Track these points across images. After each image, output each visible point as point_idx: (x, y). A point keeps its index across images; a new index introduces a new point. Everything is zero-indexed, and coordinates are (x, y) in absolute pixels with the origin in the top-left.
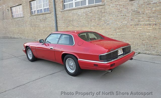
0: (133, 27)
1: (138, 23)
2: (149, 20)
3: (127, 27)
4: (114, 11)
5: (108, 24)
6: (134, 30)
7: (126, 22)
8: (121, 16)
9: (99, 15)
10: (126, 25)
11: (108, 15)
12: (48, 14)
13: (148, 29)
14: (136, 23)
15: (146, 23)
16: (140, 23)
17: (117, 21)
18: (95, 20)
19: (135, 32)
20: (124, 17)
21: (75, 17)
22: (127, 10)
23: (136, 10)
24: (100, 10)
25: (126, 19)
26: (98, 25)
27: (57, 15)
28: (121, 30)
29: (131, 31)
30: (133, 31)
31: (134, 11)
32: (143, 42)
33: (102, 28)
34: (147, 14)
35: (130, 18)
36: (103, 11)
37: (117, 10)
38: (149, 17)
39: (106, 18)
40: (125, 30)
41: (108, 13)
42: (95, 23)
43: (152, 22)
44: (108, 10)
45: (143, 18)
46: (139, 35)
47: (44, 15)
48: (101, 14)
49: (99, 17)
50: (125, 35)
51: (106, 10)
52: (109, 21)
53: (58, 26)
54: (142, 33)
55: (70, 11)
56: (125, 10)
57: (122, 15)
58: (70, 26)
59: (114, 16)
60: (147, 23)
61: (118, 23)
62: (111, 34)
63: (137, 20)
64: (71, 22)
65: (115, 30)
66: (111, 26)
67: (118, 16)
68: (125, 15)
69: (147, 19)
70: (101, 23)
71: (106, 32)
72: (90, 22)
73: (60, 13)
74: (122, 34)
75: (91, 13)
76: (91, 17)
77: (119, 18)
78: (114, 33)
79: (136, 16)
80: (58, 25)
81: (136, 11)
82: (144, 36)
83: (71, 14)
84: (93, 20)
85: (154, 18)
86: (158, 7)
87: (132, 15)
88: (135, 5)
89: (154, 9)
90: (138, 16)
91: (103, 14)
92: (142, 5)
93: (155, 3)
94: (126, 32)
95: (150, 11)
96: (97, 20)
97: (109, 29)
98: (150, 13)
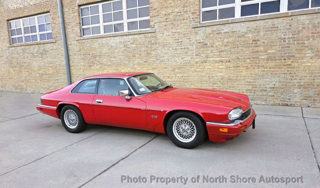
0: (200, 66)
1: (206, 59)
2: (220, 56)
3: (191, 65)
4: (171, 41)
5: (162, 61)
7: (189, 59)
8: (182, 49)
9: (147, 47)
10: (189, 63)
11: (161, 47)
12: (49, 44)
13: (220, 67)
14: (203, 60)
15: (216, 59)
16: (209, 59)
17: (175, 56)
18: (140, 54)
19: (202, 72)
20: (186, 50)
21: (105, 50)
22: (190, 41)
23: (202, 41)
24: (148, 40)
25: (189, 54)
26: (146, 62)
27: (70, 47)
28: (182, 69)
29: (196, 71)
30: (199, 71)
31: (200, 43)
32: (215, 85)
34: (217, 47)
35: (194, 52)
36: (153, 41)
37: (175, 40)
38: (220, 52)
39: (158, 51)
40: (188, 70)
41: (161, 44)
42: (140, 60)
43: (224, 59)
44: (161, 41)
45: (212, 52)
46: (209, 77)
47: (42, 45)
48: (150, 46)
49: (147, 51)
50: (189, 76)
51: (158, 39)
52: (164, 57)
53: (71, 65)
54: (211, 73)
55: (96, 39)
56: (187, 41)
57: (183, 47)
58: (95, 65)
59: (171, 49)
60: (218, 59)
61: (176, 59)
62: (168, 75)
63: (204, 55)
64: (98, 58)
65: (173, 70)
66: (167, 65)
67: (176, 49)
68: (188, 48)
69: (218, 54)
70: (152, 59)
72: (132, 57)
73: (76, 42)
74: (185, 75)
75: (133, 43)
76: (134, 50)
77: (178, 52)
78: (172, 75)
79: (203, 49)
80: (71, 63)
82: (215, 78)
83: (96, 45)
84: (137, 55)
85: (227, 53)
86: (230, 37)
87: (197, 48)
88: (201, 35)
89: (226, 40)
90: (205, 49)
91: (153, 46)
92: (209, 34)
93: (227, 33)
94: (190, 73)
95: (220, 43)
96: (144, 55)
97: (164, 68)
98: (221, 46)
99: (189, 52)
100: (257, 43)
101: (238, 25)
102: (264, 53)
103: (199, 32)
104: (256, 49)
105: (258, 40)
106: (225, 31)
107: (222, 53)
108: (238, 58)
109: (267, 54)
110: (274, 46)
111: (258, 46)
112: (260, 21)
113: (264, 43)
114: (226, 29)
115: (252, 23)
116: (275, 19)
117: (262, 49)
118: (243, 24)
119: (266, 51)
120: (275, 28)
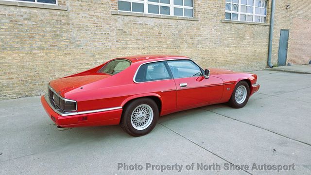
0: (121, 52)
1: (125, 46)
2: (137, 44)
3: (112, 51)
4: (89, 24)
5: (78, 46)
7: (110, 44)
8: (102, 34)
9: (54, 27)
10: (110, 49)
11: (77, 29)
14: (124, 46)
15: (134, 46)
16: (128, 46)
17: (95, 41)
18: (44, 36)
20: (107, 36)
22: (110, 27)
23: (121, 28)
24: (55, 18)
25: (109, 40)
26: (54, 46)
28: (103, 55)
31: (120, 30)
33: (66, 52)
34: (134, 35)
35: (114, 38)
37: (93, 23)
39: (72, 34)
40: (110, 56)
41: (75, 26)
42: (43, 43)
43: (140, 46)
44: (75, 21)
45: (130, 40)
48: (59, 27)
49: (54, 31)
51: (71, 20)
52: (80, 41)
56: (107, 26)
57: (103, 32)
60: (136, 46)
61: (96, 44)
62: (86, 62)
63: (124, 42)
65: (93, 56)
66: (84, 50)
67: (95, 34)
68: (108, 34)
69: (136, 41)
70: (62, 43)
71: (75, 59)
72: (27, 39)
75: (29, 19)
77: (98, 37)
78: (92, 62)
79: (122, 36)
81: (122, 30)
84: (37, 37)
85: (141, 42)
86: (144, 28)
87: (117, 34)
88: (120, 22)
89: (141, 30)
90: (125, 37)
91: (64, 27)
92: (128, 23)
93: (141, 24)
95: (137, 32)
96: (50, 37)
97: (81, 54)
98: (138, 35)
99: (109, 37)
100: (160, 36)
101: (149, 19)
102: (165, 44)
103: (118, 20)
104: (160, 40)
105: (161, 33)
106: (140, 23)
107: (139, 41)
108: (150, 46)
109: (167, 44)
110: (170, 38)
111: (161, 38)
112: (162, 19)
113: (164, 36)
114: (140, 21)
115: (157, 19)
116: (169, 20)
117: (163, 40)
118: (152, 19)
119: (166, 42)
120: (169, 26)
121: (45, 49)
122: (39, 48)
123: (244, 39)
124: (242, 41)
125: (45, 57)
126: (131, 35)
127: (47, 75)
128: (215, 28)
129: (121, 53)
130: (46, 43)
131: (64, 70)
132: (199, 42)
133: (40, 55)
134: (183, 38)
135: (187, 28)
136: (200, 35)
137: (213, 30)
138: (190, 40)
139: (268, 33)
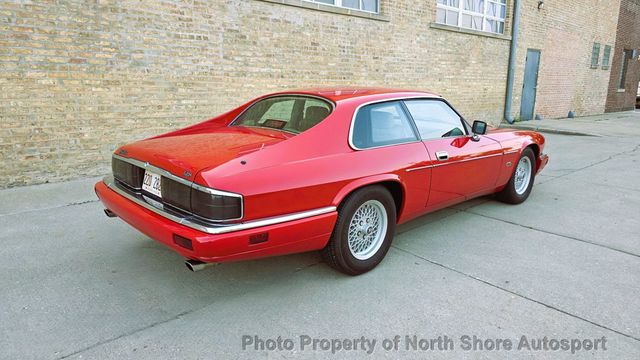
0: (233, 81)
1: (244, 69)
2: (268, 64)
3: (214, 79)
4: (162, 13)
5: (137, 63)
6: (234, 90)
7: (210, 63)
8: (192, 37)
9: (79, 13)
10: (211, 74)
11: (134, 23)
14: (239, 69)
15: (262, 70)
16: (250, 68)
17: (176, 54)
18: (53, 35)
19: (239, 96)
20: (203, 43)
22: (210, 22)
23: (235, 27)
25: (209, 53)
26: (79, 61)
28: (195, 88)
29: (227, 93)
30: (233, 94)
31: (232, 31)
33: (106, 78)
34: (262, 45)
35: (220, 48)
37: (173, 12)
38: (268, 56)
40: (209, 90)
41: (131, 15)
42: (52, 52)
43: (274, 70)
44: (130, 4)
45: (254, 55)
49: (80, 25)
50: (212, 105)
52: (142, 52)
56: (204, 21)
57: (195, 35)
59: (163, 33)
60: (265, 70)
61: (179, 61)
62: (157, 103)
63: (240, 59)
65: (172, 89)
66: (152, 75)
67: (177, 36)
68: (206, 38)
69: (265, 59)
70: (100, 54)
71: (130, 95)
72: (11, 41)
74: (201, 102)
76: (22, 15)
77: (183, 45)
78: (169, 103)
79: (237, 45)
81: (237, 31)
84: (37, 37)
85: (278, 59)
86: (282, 31)
87: (225, 41)
88: (233, 13)
89: (276, 35)
90: (242, 47)
91: (104, 15)
92: (249, 17)
93: (277, 20)
94: (213, 97)
95: (268, 39)
96: (70, 40)
97: (144, 83)
98: (270, 46)
99: (209, 47)
100: (315, 49)
101: (293, 10)
102: (324, 67)
104: (316, 58)
105: (317, 44)
106: (274, 17)
107: (271, 59)
108: (294, 72)
109: (328, 69)
110: (334, 56)
111: (317, 54)
112: (319, 13)
113: (324, 49)
114: (275, 12)
116: (334, 15)
117: (321, 59)
119: (326, 64)
120: (333, 28)
121: (58, 67)
122: (41, 66)
123: (468, 65)
124: (464, 68)
125: (58, 88)
126: (255, 43)
127: (62, 134)
128: (418, 39)
129: (235, 85)
130: (58, 53)
131: (103, 122)
132: (390, 68)
133: (43, 82)
134: (360, 57)
135: (368, 37)
136: (391, 52)
137: (415, 42)
138: (373, 61)
139: (507, 54)
